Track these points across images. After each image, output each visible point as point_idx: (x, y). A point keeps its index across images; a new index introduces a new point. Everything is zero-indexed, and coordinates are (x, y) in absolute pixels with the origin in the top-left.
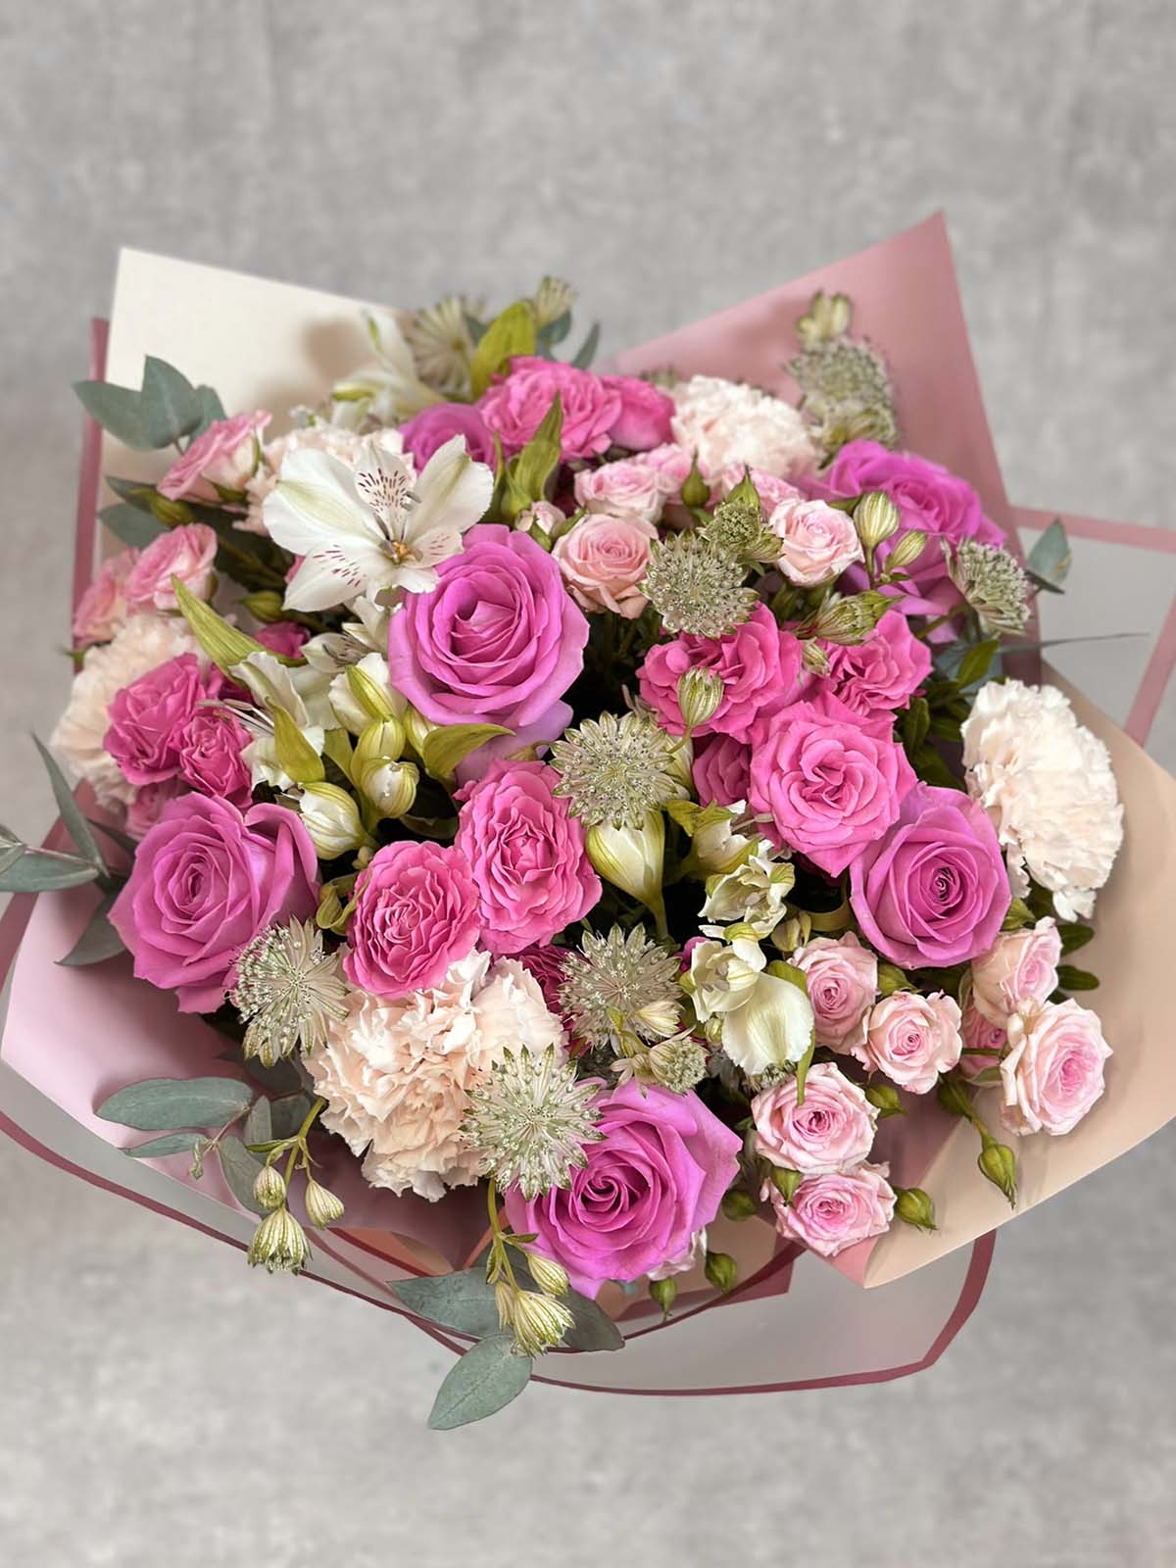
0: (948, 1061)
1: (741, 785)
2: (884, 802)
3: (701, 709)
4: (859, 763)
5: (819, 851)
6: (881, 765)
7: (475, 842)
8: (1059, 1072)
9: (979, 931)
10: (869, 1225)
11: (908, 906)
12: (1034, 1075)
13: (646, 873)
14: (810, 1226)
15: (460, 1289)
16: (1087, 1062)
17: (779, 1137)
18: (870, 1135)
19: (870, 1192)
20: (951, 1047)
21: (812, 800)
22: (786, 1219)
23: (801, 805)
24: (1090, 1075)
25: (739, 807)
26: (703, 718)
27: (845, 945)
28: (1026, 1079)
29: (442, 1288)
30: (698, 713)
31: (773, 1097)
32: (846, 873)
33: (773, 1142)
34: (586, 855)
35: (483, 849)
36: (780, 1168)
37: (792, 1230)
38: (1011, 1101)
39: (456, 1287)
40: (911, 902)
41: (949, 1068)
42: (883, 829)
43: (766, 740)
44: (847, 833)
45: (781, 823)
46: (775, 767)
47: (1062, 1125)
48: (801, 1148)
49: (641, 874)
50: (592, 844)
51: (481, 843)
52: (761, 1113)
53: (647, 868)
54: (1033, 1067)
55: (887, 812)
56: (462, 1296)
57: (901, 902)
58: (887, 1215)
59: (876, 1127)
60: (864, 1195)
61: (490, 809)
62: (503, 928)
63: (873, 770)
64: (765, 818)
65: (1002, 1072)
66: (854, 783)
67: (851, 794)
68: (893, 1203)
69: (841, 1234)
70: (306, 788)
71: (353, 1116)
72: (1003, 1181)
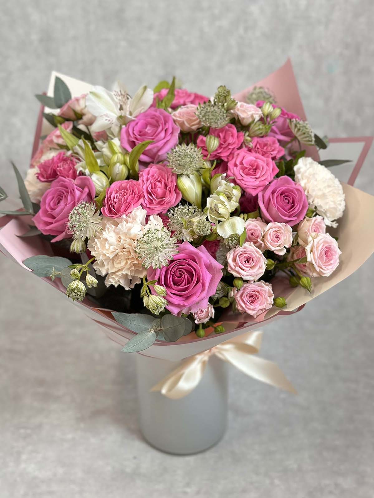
0: (288, 245)
1: (226, 169)
2: (268, 173)
3: (212, 145)
4: (261, 163)
5: (249, 188)
6: (267, 164)
7: (143, 181)
8: (323, 253)
9: (298, 215)
10: (265, 304)
11: (276, 204)
12: (316, 251)
13: (195, 194)
14: (246, 304)
16: (333, 253)
17: (235, 265)
18: (264, 267)
19: (265, 291)
20: (289, 241)
21: (247, 175)
22: (239, 302)
23: (243, 175)
24: (334, 257)
25: (225, 175)
26: (213, 149)
27: (258, 220)
28: (314, 254)
29: (128, 318)
30: (212, 147)
31: (233, 252)
32: (257, 196)
33: (233, 267)
34: (177, 187)
35: (146, 183)
36: (236, 277)
37: (241, 306)
38: (309, 259)
39: (133, 319)
40: (277, 203)
41: (289, 247)
42: (268, 181)
43: (233, 158)
44: (257, 183)
45: (237, 178)
46: (236, 165)
47: (327, 273)
48: (243, 269)
50: (179, 182)
51: (145, 182)
52: (229, 257)
53: (196, 193)
54: (315, 249)
55: (269, 176)
57: (274, 204)
58: (271, 302)
59: (266, 266)
60: (264, 293)
61: (148, 174)
62: (151, 207)
63: (265, 165)
64: (232, 178)
65: (306, 250)
66: (259, 169)
67: (258, 172)
68: (273, 297)
69: (257, 307)
70: (94, 172)
71: (102, 259)
72: (307, 286)
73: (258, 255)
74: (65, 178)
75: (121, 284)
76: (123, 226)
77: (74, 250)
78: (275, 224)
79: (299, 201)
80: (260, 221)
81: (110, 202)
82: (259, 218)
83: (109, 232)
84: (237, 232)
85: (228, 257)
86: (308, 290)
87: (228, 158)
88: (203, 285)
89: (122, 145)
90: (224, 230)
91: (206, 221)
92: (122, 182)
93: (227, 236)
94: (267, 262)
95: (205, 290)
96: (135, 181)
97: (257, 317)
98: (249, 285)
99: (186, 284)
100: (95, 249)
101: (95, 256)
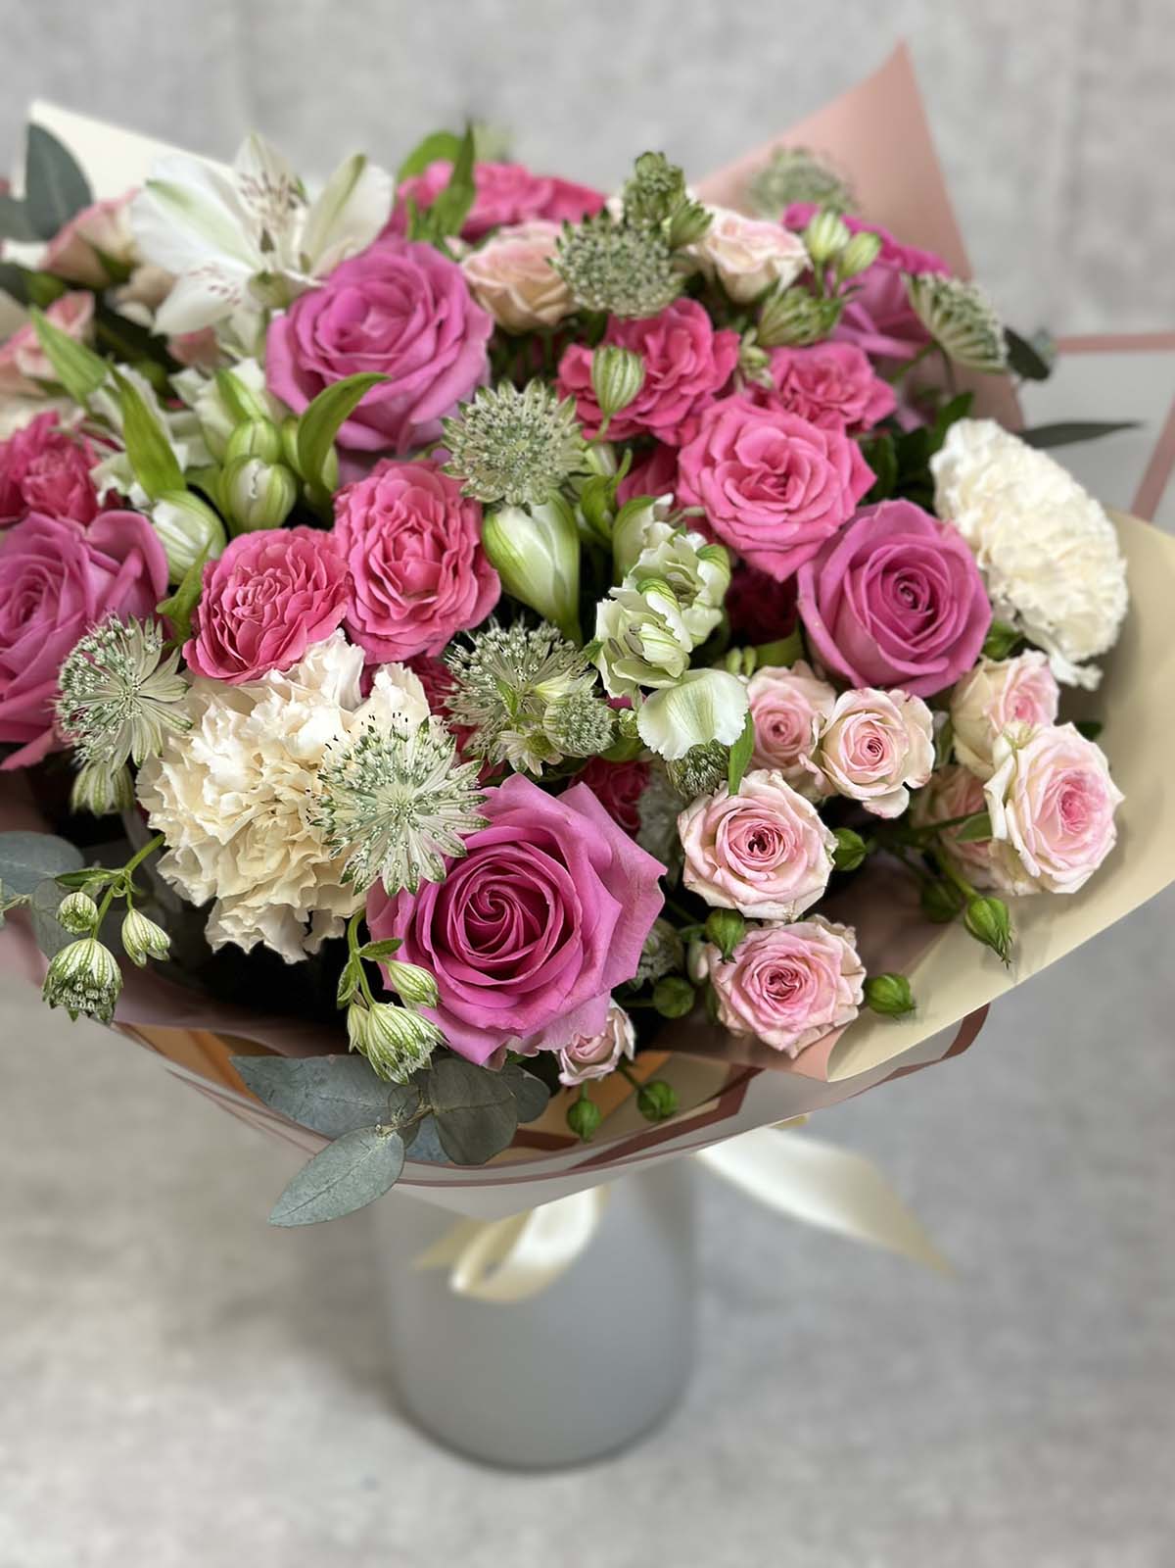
0: (918, 777)
1: (670, 475)
2: (836, 490)
3: (617, 384)
4: (804, 450)
5: (760, 550)
6: (831, 456)
7: (350, 531)
8: (1056, 802)
9: (954, 651)
10: (832, 1006)
11: (867, 612)
12: (1026, 799)
13: (555, 578)
14: (759, 1007)
15: (322, 1082)
16: (1094, 799)
17: (711, 860)
18: (826, 866)
19: (831, 957)
20: (921, 759)
21: (753, 496)
22: (729, 998)
23: (738, 499)
24: (1097, 816)
25: (667, 500)
26: (620, 400)
27: (797, 674)
28: (1017, 810)
29: (298, 1076)
30: (615, 391)
31: (705, 811)
32: (792, 581)
33: (705, 870)
34: (481, 550)
35: (360, 538)
36: (715, 908)
37: (739, 1016)
38: (999, 831)
39: (317, 1078)
40: (870, 607)
41: (921, 785)
42: (834, 524)
43: (698, 433)
44: (793, 530)
45: (714, 513)
46: (709, 461)
47: (1070, 879)
48: (742, 878)
49: (550, 580)
50: (489, 531)
51: (358, 534)
52: (689, 831)
53: (558, 576)
54: (1024, 790)
55: (839, 506)
56: (325, 1092)
57: (860, 612)
58: (856, 996)
59: (833, 861)
60: (825, 962)
61: (371, 501)
62: (382, 632)
63: (821, 458)
64: (695, 511)
65: (987, 796)
66: (800, 475)
67: (796, 487)
68: (861, 979)
69: (798, 1018)
70: (163, 497)
71: (191, 845)
72: (994, 937)
73: (801, 823)
74: (53, 517)
75: (266, 943)
76: (274, 714)
77: (87, 802)
78: (867, 695)
79: (957, 598)
80: (808, 677)
81: (215, 622)
82: (802, 665)
83: (216, 739)
84: (716, 737)
85: (683, 831)
86: (1000, 952)
87: (677, 434)
88: (588, 944)
89: (273, 387)
90: (665, 726)
91: (591, 699)
92: (267, 539)
93: (678, 751)
94: (837, 844)
95: (594, 966)
96: (319, 532)
97: (799, 1055)
98: (768, 933)
99: (521, 944)
100: (165, 806)
101: (162, 829)
